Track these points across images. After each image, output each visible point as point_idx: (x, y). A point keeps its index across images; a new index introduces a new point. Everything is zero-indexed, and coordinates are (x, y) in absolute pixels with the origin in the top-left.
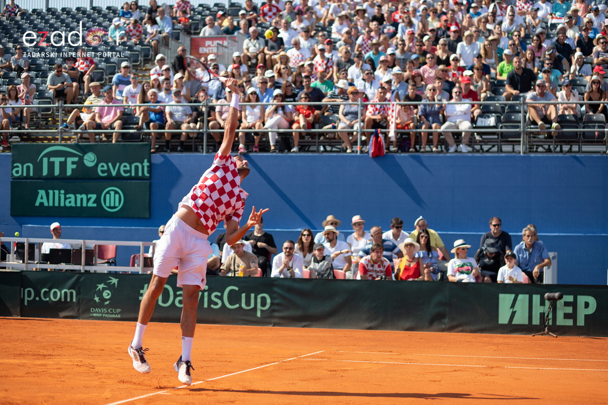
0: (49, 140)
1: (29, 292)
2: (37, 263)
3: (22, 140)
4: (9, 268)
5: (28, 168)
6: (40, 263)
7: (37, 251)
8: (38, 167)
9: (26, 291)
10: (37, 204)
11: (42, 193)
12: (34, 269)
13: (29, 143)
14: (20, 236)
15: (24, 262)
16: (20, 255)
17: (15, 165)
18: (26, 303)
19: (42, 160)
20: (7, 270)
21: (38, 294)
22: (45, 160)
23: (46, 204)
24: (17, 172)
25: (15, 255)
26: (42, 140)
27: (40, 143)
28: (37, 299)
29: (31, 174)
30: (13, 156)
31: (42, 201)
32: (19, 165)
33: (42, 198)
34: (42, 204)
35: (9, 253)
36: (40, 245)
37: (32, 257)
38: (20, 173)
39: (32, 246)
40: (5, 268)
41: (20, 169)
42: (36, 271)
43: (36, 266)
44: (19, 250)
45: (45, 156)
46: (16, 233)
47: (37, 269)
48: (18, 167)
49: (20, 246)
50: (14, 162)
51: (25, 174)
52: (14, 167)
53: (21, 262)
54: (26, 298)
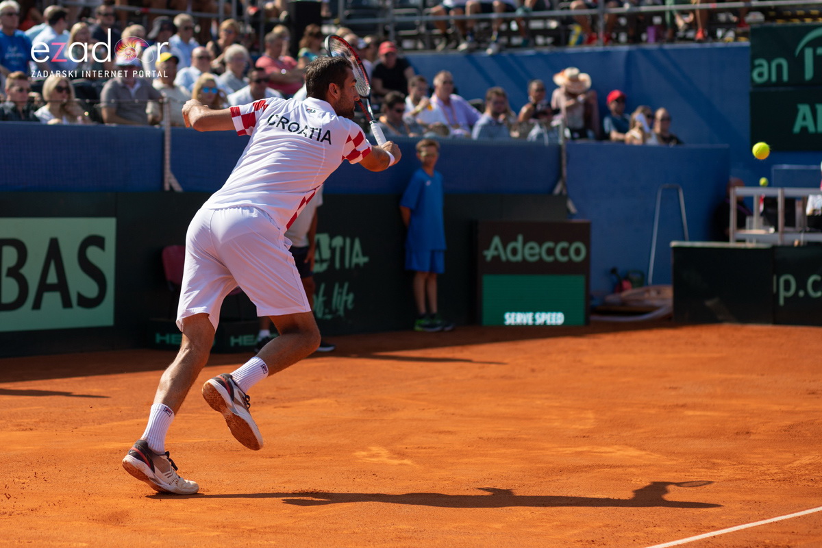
0: (814, 17)
1: (787, 284)
2: (801, 232)
3: (767, 18)
4: (751, 241)
5: (779, 67)
6: (806, 232)
7: (798, 210)
8: (797, 64)
9: (782, 280)
10: (797, 129)
11: (804, 109)
12: (796, 243)
13: (780, 23)
14: (770, 185)
15: (776, 230)
16: (769, 218)
17: (757, 62)
18: (782, 302)
19: (802, 51)
20: (749, 245)
21: (802, 285)
22: (809, 53)
23: (812, 129)
24: (761, 75)
25: (761, 220)
26: (801, 18)
27: (797, 22)
28: (801, 293)
29: (785, 77)
30: (753, 46)
31: (804, 123)
32: (764, 63)
33: (804, 118)
34: (804, 129)
35: (751, 214)
36: (804, 200)
37: (790, 221)
38: (766, 77)
39: (790, 203)
40: (743, 241)
41: (765, 70)
42: (799, 246)
43: (798, 238)
44: (770, 210)
45: (809, 44)
46: (763, 181)
47: (799, 243)
48: (761, 65)
49: (770, 202)
50: (754, 57)
51: (774, 78)
52: (753, 67)
53: (772, 230)
54: (782, 294)
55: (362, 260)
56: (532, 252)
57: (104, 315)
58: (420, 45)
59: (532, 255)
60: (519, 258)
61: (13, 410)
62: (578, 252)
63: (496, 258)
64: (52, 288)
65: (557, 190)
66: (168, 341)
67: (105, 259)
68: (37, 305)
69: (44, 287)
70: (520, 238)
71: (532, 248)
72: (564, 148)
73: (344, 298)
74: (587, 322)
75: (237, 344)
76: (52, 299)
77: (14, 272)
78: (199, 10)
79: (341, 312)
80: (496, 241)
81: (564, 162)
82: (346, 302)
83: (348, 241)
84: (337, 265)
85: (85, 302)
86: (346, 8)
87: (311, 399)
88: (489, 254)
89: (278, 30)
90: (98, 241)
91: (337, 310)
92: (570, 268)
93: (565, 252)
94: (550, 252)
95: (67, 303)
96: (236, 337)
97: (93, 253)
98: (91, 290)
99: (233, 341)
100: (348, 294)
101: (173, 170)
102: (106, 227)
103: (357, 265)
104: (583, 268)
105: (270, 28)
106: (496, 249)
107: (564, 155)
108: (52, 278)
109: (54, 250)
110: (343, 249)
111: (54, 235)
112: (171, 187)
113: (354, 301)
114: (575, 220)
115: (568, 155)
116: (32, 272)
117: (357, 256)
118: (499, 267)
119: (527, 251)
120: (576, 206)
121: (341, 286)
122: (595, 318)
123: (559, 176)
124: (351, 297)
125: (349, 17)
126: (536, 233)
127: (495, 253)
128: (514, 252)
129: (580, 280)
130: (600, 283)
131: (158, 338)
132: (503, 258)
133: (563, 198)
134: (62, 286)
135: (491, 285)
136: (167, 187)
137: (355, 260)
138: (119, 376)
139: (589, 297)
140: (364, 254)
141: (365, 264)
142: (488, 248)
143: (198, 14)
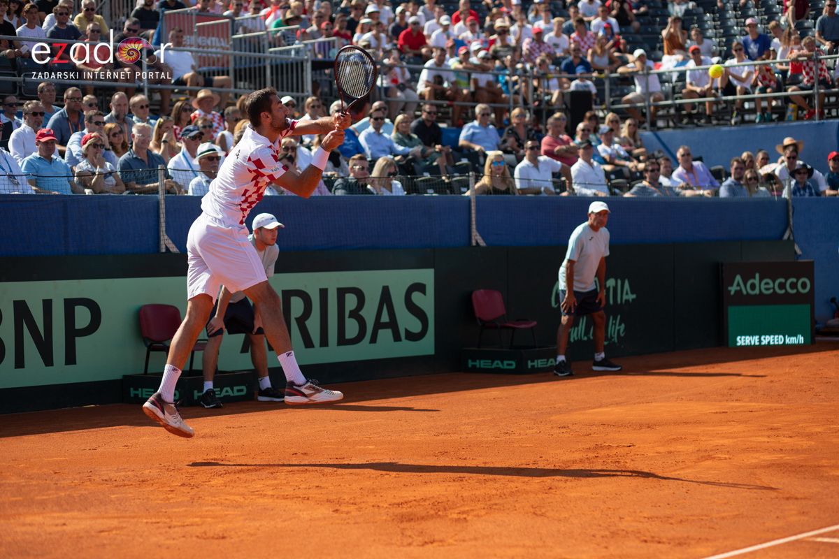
55: (631, 297)
56: (767, 286)
57: (427, 346)
58: (671, 124)
59: (767, 289)
60: (757, 291)
61: (359, 423)
62: (804, 285)
63: (739, 292)
64: (385, 326)
65: (786, 237)
66: (478, 366)
67: (426, 302)
68: (373, 340)
69: (378, 325)
70: (757, 276)
71: (767, 283)
72: (790, 201)
73: (617, 328)
74: (813, 342)
75: (533, 366)
76: (385, 335)
77: (355, 314)
78: (494, 102)
79: (615, 339)
80: (738, 278)
81: (791, 214)
82: (619, 330)
83: (619, 282)
84: (611, 302)
85: (412, 337)
86: (611, 96)
87: (595, 408)
88: (733, 289)
89: (557, 115)
90: (420, 288)
91: (612, 338)
92: (798, 299)
93: (793, 286)
94: (782, 286)
95: (397, 338)
96: (533, 361)
97: (417, 297)
98: (416, 326)
99: (530, 364)
100: (620, 325)
101: (478, 229)
102: (427, 276)
103: (627, 301)
104: (808, 299)
105: (551, 113)
106: (738, 285)
107: (790, 208)
108: (385, 318)
109: (386, 295)
110: (615, 289)
111: (385, 284)
112: (477, 243)
113: (625, 330)
114: (800, 260)
115: (793, 207)
116: (369, 313)
117: (627, 294)
118: (741, 299)
119: (763, 286)
120: (801, 249)
121: (615, 318)
122: (819, 338)
123: (787, 225)
124: (623, 326)
125: (613, 103)
126: (770, 271)
127: (738, 288)
128: (753, 286)
129: (807, 307)
130: (822, 310)
131: (470, 363)
132: (745, 292)
133: (791, 242)
134: (393, 324)
135: (734, 314)
136: (474, 243)
137: (625, 297)
138: (441, 395)
139: (814, 321)
140: (632, 293)
141: (633, 300)
142: (732, 285)
143: (493, 105)
